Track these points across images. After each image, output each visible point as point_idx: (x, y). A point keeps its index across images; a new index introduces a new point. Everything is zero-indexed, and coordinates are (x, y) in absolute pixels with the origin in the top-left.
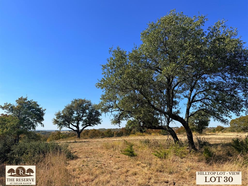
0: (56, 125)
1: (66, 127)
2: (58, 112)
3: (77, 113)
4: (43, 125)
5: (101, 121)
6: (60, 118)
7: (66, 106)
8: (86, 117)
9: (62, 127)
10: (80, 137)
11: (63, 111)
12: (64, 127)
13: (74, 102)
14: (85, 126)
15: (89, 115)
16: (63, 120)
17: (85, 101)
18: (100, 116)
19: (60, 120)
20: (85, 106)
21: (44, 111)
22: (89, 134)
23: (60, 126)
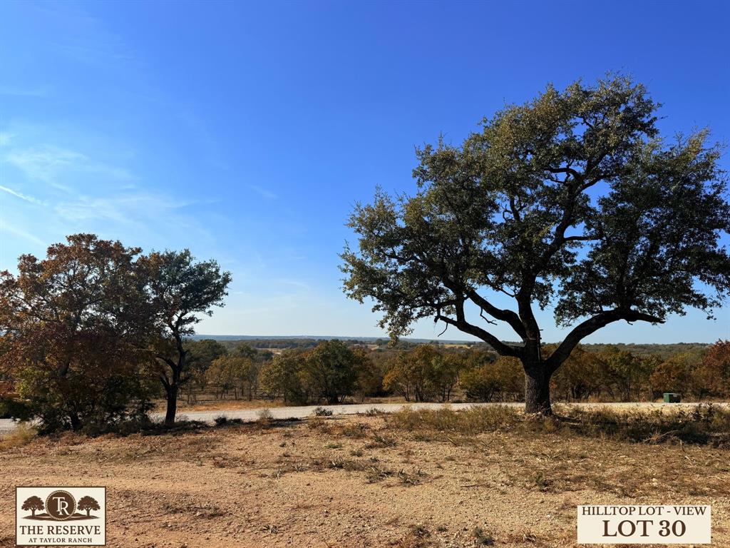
1: (439, 317)
2: (373, 207)
6: (389, 251)
9: (406, 318)
19: (394, 265)
23: (394, 308)
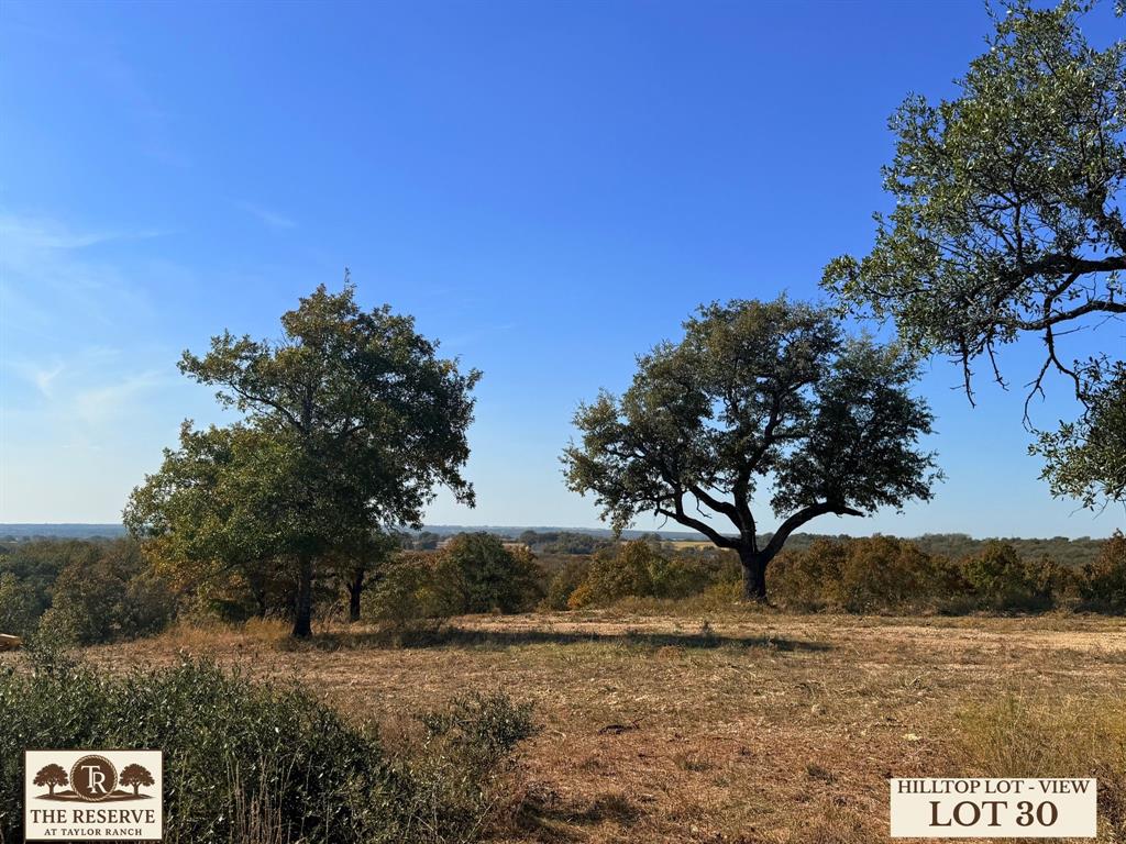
0: (592, 495)
1: (659, 510)
2: (596, 406)
3: (734, 413)
4: (466, 489)
5: (927, 472)
6: (610, 447)
7: (647, 360)
8: (805, 440)
9: (628, 512)
10: (762, 593)
11: (631, 397)
12: (641, 509)
13: (707, 325)
14: (800, 508)
15: (820, 427)
16: (631, 459)
17: (785, 314)
18: (919, 433)
19: (615, 461)
20: (786, 349)
21: (470, 387)
22: (850, 569)
23: (615, 502)
